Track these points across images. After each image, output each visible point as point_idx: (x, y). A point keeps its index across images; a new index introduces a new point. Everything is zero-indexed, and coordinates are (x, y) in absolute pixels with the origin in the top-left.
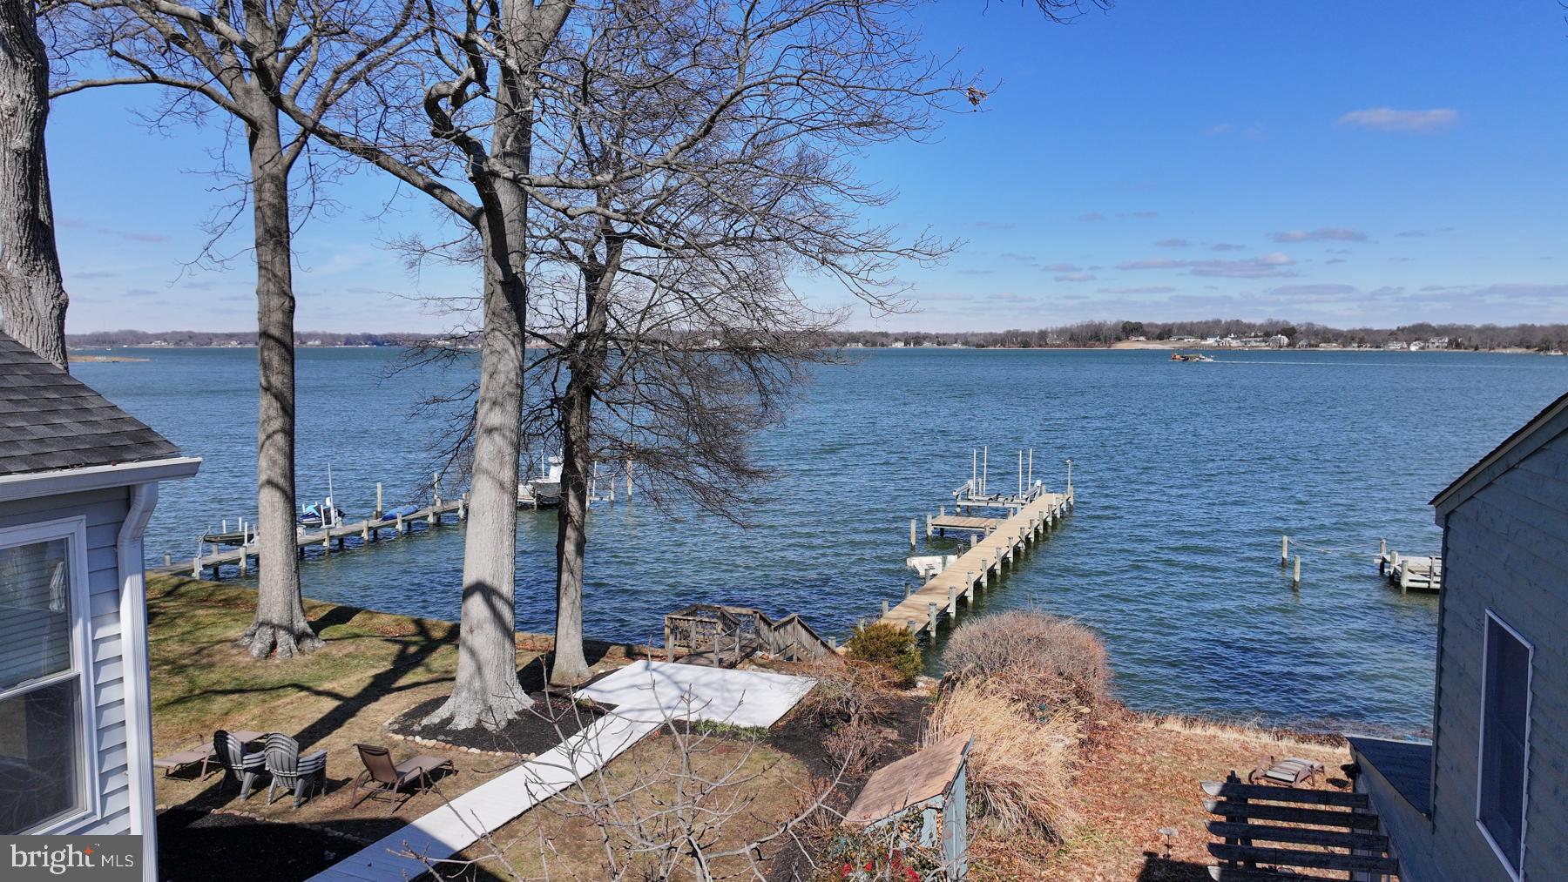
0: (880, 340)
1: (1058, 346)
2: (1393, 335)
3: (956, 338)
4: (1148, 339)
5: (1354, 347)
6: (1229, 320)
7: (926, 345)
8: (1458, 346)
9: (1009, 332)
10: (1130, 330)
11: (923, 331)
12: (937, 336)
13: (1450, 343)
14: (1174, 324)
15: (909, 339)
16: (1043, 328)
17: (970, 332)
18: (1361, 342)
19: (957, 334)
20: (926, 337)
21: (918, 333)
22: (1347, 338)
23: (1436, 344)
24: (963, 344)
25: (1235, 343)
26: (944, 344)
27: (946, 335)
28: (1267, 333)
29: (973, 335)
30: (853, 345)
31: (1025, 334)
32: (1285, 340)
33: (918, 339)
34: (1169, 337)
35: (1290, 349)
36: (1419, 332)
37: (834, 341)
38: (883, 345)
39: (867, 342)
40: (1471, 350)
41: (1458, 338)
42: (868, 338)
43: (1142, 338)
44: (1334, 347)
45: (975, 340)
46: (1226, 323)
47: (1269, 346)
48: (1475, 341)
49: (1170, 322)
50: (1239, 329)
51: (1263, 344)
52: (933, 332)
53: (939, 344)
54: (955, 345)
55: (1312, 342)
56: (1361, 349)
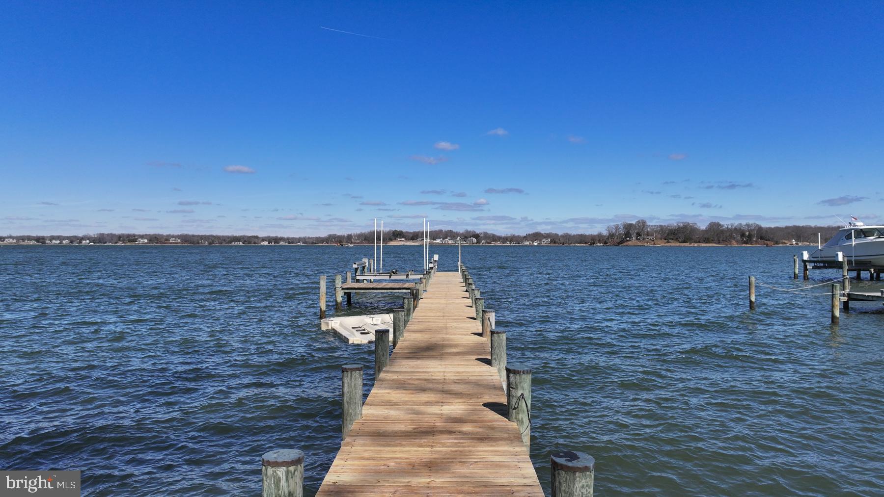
0: (253, 240)
1: (358, 243)
2: (526, 238)
3: (299, 240)
4: (406, 239)
5: (508, 243)
6: (446, 230)
7: (282, 243)
8: (555, 243)
9: (330, 236)
10: (397, 235)
11: (279, 235)
12: (288, 239)
13: (551, 241)
14: (419, 232)
15: (270, 240)
16: (350, 233)
17: (307, 236)
18: (511, 241)
19: (300, 238)
20: (282, 239)
21: (276, 237)
22: (504, 239)
23: (545, 242)
24: (303, 243)
25: (450, 242)
26: (292, 243)
27: (294, 238)
28: (466, 236)
29: (309, 238)
30: (237, 243)
31: (339, 237)
32: (475, 240)
33: (277, 240)
34: (417, 238)
35: (478, 244)
36: (537, 236)
37: (224, 240)
38: (255, 243)
39: (245, 241)
40: (561, 245)
41: (554, 239)
42: (246, 239)
43: (403, 239)
44: (498, 243)
45: (311, 241)
46: (445, 231)
47: (467, 243)
48: (562, 241)
49: (417, 231)
50: (452, 235)
51: (464, 242)
52: (286, 236)
53: (289, 243)
54: (299, 244)
55: (488, 241)
56: (511, 245)
